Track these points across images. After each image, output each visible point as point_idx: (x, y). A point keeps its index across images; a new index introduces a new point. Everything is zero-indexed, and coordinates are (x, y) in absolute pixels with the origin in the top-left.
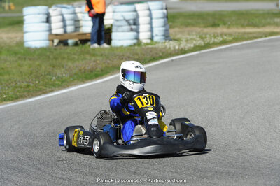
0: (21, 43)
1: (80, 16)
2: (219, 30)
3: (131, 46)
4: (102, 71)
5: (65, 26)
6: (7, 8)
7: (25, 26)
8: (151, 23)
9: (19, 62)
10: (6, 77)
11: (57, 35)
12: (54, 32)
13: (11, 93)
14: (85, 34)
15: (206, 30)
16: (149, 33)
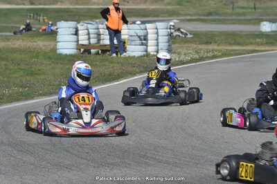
0: (54, 50)
1: (101, 31)
2: (211, 47)
3: (141, 56)
4: (118, 75)
5: (89, 39)
6: (41, 21)
7: (58, 37)
8: (157, 40)
9: (53, 65)
10: (43, 77)
11: (83, 45)
12: (80, 42)
13: (46, 90)
14: (106, 45)
15: (200, 47)
16: (156, 47)
